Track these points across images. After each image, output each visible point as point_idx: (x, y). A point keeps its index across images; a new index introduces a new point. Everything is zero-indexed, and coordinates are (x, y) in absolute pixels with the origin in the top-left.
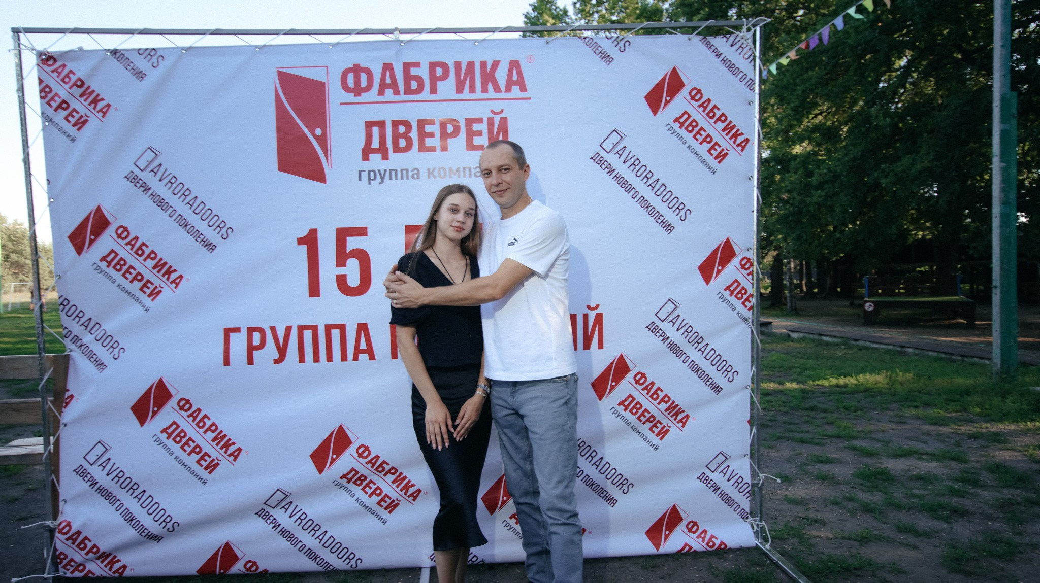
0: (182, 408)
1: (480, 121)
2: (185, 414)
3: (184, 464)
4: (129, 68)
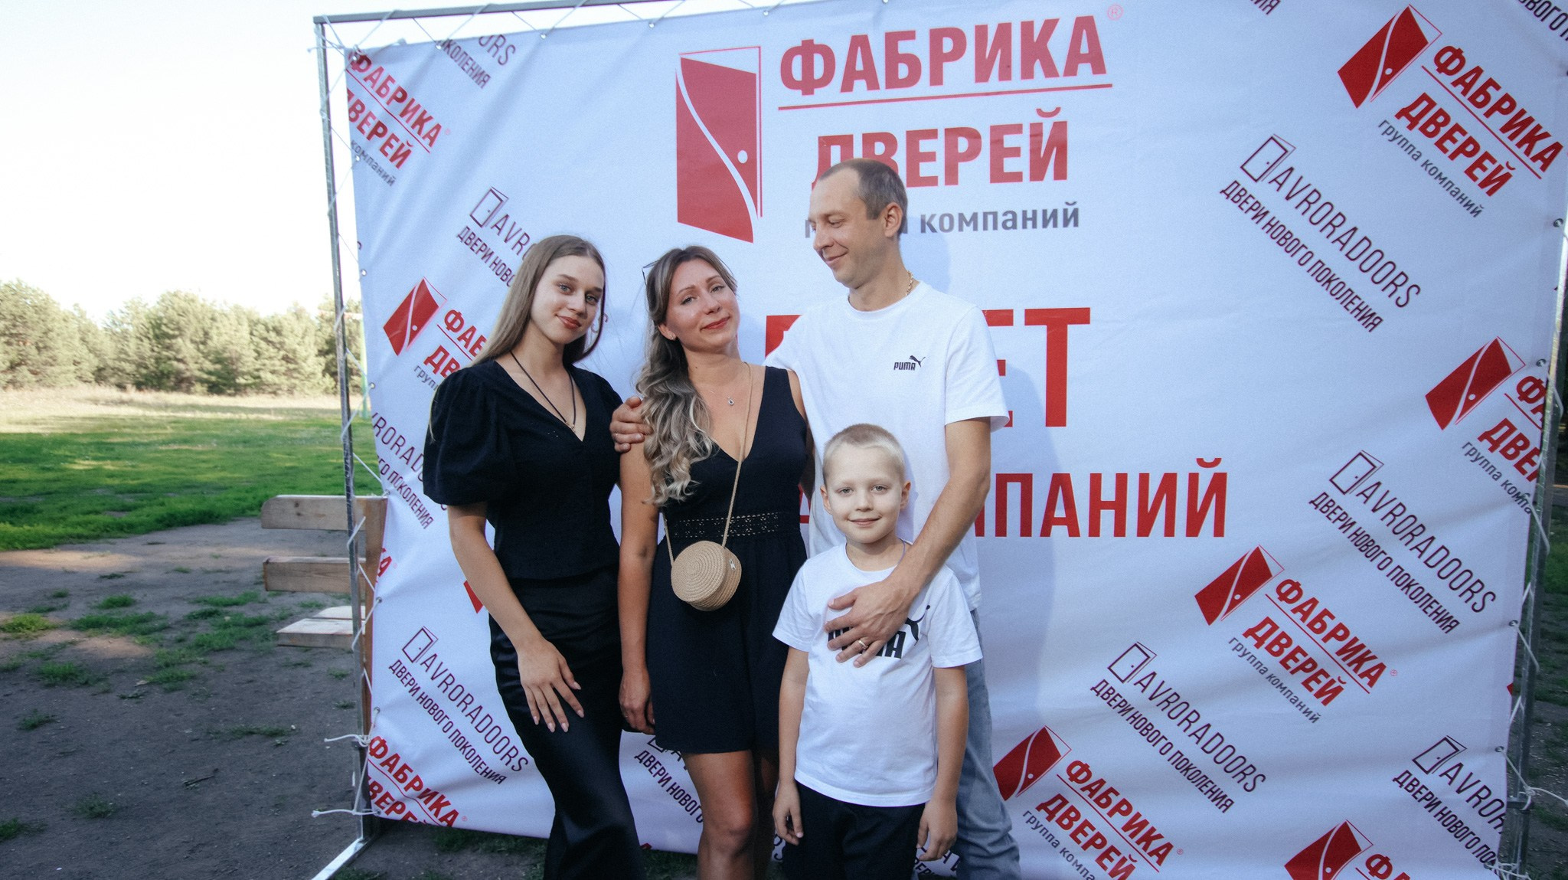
1: (1017, 129)
4: (466, 67)
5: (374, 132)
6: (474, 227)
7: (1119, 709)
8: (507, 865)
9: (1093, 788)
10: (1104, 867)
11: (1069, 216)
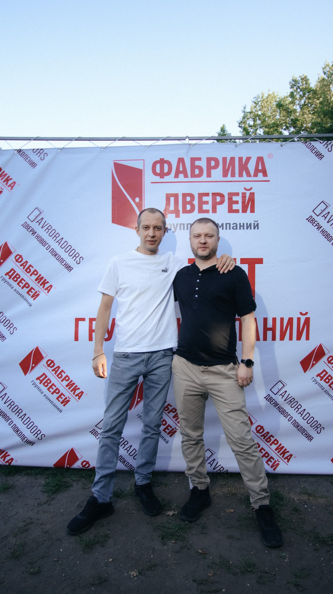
0: (49, 365)
1: (237, 194)
2: (51, 369)
3: (49, 399)
4: (27, 160)
7: (274, 405)
8: (35, 479)
9: (265, 435)
11: (256, 225)
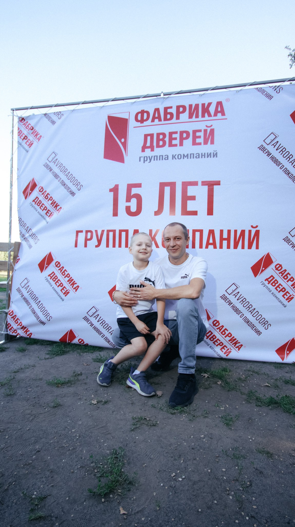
0: (56, 266)
1: (200, 131)
2: (58, 269)
3: (56, 291)
4: (50, 120)
5: (24, 138)
6: (48, 163)
7: (228, 303)
9: (220, 329)
10: (222, 351)
11: (214, 154)
